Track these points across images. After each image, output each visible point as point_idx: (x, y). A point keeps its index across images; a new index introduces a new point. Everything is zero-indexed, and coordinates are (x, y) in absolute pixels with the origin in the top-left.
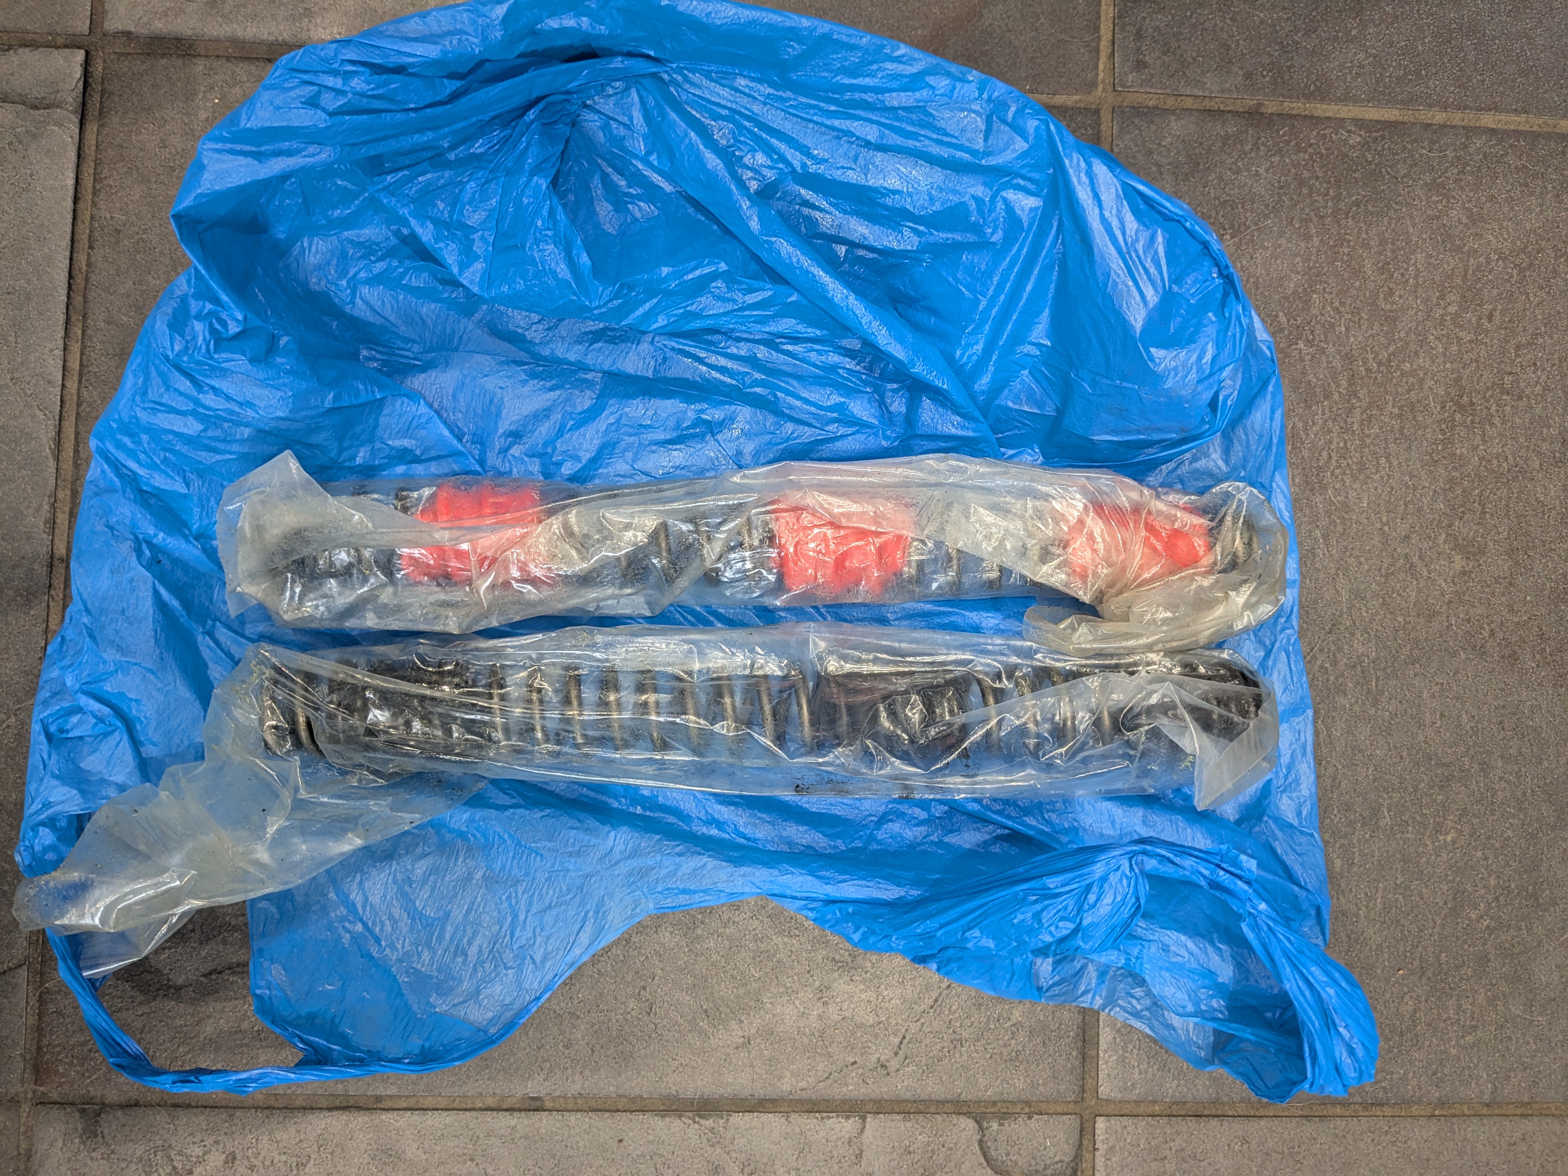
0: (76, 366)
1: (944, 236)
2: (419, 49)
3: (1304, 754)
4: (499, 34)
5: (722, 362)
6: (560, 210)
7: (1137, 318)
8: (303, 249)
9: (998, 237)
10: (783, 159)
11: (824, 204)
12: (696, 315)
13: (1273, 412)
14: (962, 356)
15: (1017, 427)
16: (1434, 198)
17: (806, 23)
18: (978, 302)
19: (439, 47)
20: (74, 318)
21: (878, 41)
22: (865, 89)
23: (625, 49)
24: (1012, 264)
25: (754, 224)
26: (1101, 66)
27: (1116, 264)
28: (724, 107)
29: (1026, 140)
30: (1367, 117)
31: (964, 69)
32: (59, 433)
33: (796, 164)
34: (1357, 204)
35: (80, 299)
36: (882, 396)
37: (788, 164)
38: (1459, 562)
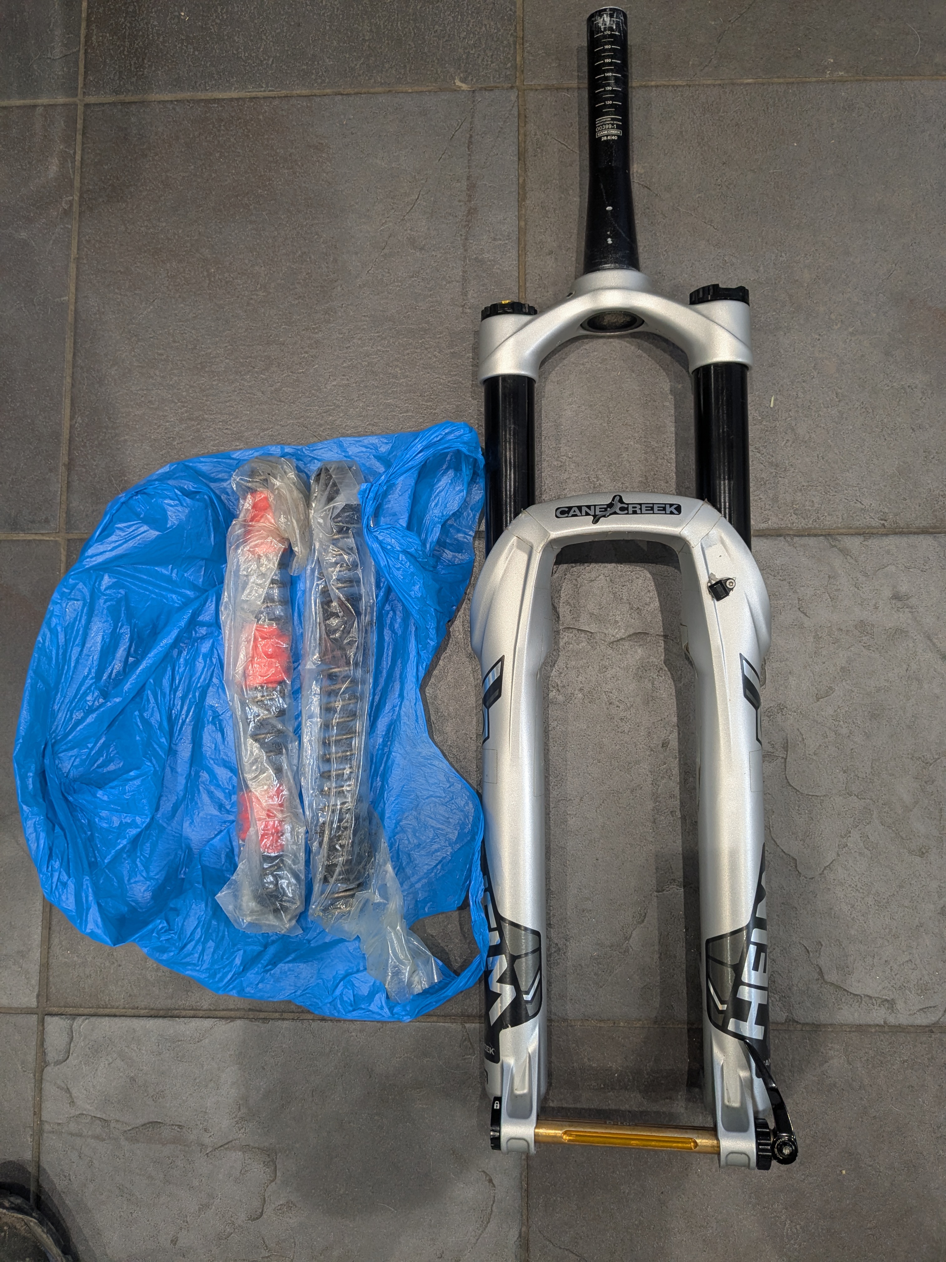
0: (192, 1012)
1: (123, 615)
2: (42, 842)
3: (360, 441)
4: (35, 809)
5: (184, 712)
6: (111, 784)
7: (154, 534)
8: (133, 901)
9: (122, 592)
10: (89, 688)
11: (109, 669)
12: (161, 724)
13: (202, 462)
14: (178, 603)
15: (212, 576)
16: (106, 382)
17: (29, 681)
18: (152, 598)
19: (41, 833)
20: (170, 1014)
21: (36, 650)
22: (57, 654)
23: (41, 758)
24: (135, 585)
25: (118, 700)
26: (48, 539)
27: (131, 544)
28: (66, 715)
29: (77, 584)
30: (69, 414)
31: (48, 611)
32: (223, 1018)
33: (91, 682)
34: (109, 418)
35: (161, 1012)
36: (199, 638)
37: (92, 685)
38: (274, 368)
